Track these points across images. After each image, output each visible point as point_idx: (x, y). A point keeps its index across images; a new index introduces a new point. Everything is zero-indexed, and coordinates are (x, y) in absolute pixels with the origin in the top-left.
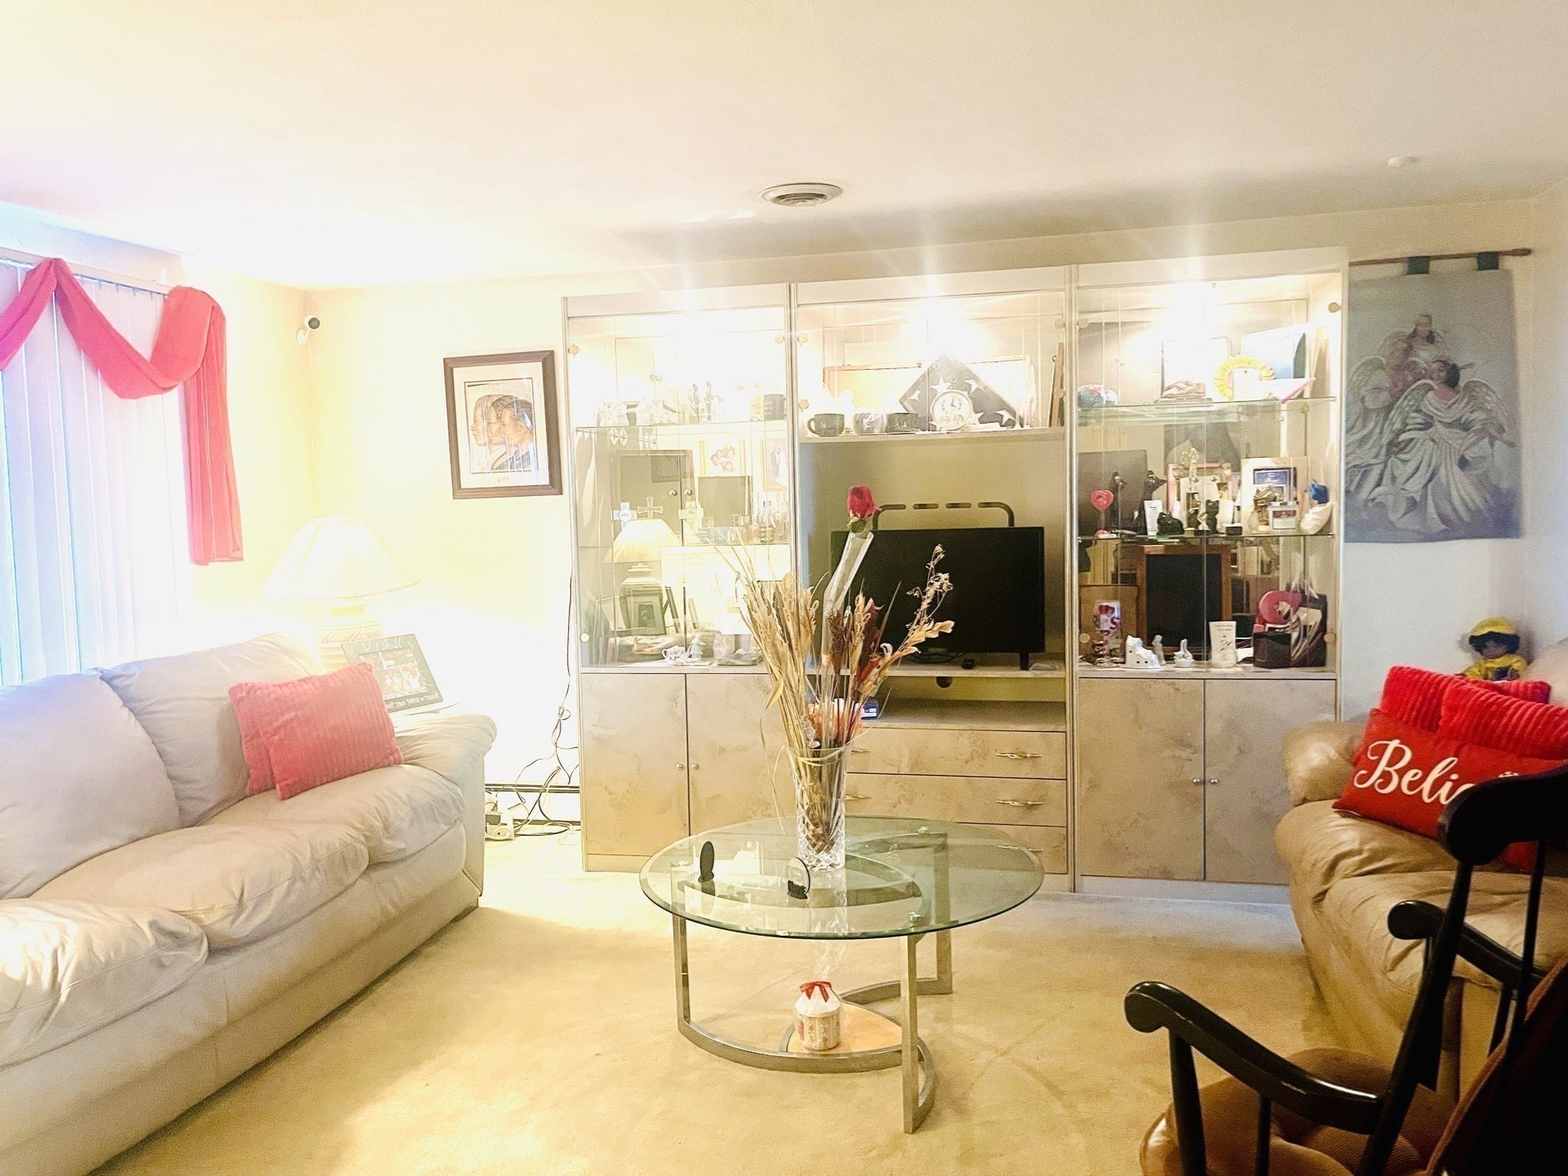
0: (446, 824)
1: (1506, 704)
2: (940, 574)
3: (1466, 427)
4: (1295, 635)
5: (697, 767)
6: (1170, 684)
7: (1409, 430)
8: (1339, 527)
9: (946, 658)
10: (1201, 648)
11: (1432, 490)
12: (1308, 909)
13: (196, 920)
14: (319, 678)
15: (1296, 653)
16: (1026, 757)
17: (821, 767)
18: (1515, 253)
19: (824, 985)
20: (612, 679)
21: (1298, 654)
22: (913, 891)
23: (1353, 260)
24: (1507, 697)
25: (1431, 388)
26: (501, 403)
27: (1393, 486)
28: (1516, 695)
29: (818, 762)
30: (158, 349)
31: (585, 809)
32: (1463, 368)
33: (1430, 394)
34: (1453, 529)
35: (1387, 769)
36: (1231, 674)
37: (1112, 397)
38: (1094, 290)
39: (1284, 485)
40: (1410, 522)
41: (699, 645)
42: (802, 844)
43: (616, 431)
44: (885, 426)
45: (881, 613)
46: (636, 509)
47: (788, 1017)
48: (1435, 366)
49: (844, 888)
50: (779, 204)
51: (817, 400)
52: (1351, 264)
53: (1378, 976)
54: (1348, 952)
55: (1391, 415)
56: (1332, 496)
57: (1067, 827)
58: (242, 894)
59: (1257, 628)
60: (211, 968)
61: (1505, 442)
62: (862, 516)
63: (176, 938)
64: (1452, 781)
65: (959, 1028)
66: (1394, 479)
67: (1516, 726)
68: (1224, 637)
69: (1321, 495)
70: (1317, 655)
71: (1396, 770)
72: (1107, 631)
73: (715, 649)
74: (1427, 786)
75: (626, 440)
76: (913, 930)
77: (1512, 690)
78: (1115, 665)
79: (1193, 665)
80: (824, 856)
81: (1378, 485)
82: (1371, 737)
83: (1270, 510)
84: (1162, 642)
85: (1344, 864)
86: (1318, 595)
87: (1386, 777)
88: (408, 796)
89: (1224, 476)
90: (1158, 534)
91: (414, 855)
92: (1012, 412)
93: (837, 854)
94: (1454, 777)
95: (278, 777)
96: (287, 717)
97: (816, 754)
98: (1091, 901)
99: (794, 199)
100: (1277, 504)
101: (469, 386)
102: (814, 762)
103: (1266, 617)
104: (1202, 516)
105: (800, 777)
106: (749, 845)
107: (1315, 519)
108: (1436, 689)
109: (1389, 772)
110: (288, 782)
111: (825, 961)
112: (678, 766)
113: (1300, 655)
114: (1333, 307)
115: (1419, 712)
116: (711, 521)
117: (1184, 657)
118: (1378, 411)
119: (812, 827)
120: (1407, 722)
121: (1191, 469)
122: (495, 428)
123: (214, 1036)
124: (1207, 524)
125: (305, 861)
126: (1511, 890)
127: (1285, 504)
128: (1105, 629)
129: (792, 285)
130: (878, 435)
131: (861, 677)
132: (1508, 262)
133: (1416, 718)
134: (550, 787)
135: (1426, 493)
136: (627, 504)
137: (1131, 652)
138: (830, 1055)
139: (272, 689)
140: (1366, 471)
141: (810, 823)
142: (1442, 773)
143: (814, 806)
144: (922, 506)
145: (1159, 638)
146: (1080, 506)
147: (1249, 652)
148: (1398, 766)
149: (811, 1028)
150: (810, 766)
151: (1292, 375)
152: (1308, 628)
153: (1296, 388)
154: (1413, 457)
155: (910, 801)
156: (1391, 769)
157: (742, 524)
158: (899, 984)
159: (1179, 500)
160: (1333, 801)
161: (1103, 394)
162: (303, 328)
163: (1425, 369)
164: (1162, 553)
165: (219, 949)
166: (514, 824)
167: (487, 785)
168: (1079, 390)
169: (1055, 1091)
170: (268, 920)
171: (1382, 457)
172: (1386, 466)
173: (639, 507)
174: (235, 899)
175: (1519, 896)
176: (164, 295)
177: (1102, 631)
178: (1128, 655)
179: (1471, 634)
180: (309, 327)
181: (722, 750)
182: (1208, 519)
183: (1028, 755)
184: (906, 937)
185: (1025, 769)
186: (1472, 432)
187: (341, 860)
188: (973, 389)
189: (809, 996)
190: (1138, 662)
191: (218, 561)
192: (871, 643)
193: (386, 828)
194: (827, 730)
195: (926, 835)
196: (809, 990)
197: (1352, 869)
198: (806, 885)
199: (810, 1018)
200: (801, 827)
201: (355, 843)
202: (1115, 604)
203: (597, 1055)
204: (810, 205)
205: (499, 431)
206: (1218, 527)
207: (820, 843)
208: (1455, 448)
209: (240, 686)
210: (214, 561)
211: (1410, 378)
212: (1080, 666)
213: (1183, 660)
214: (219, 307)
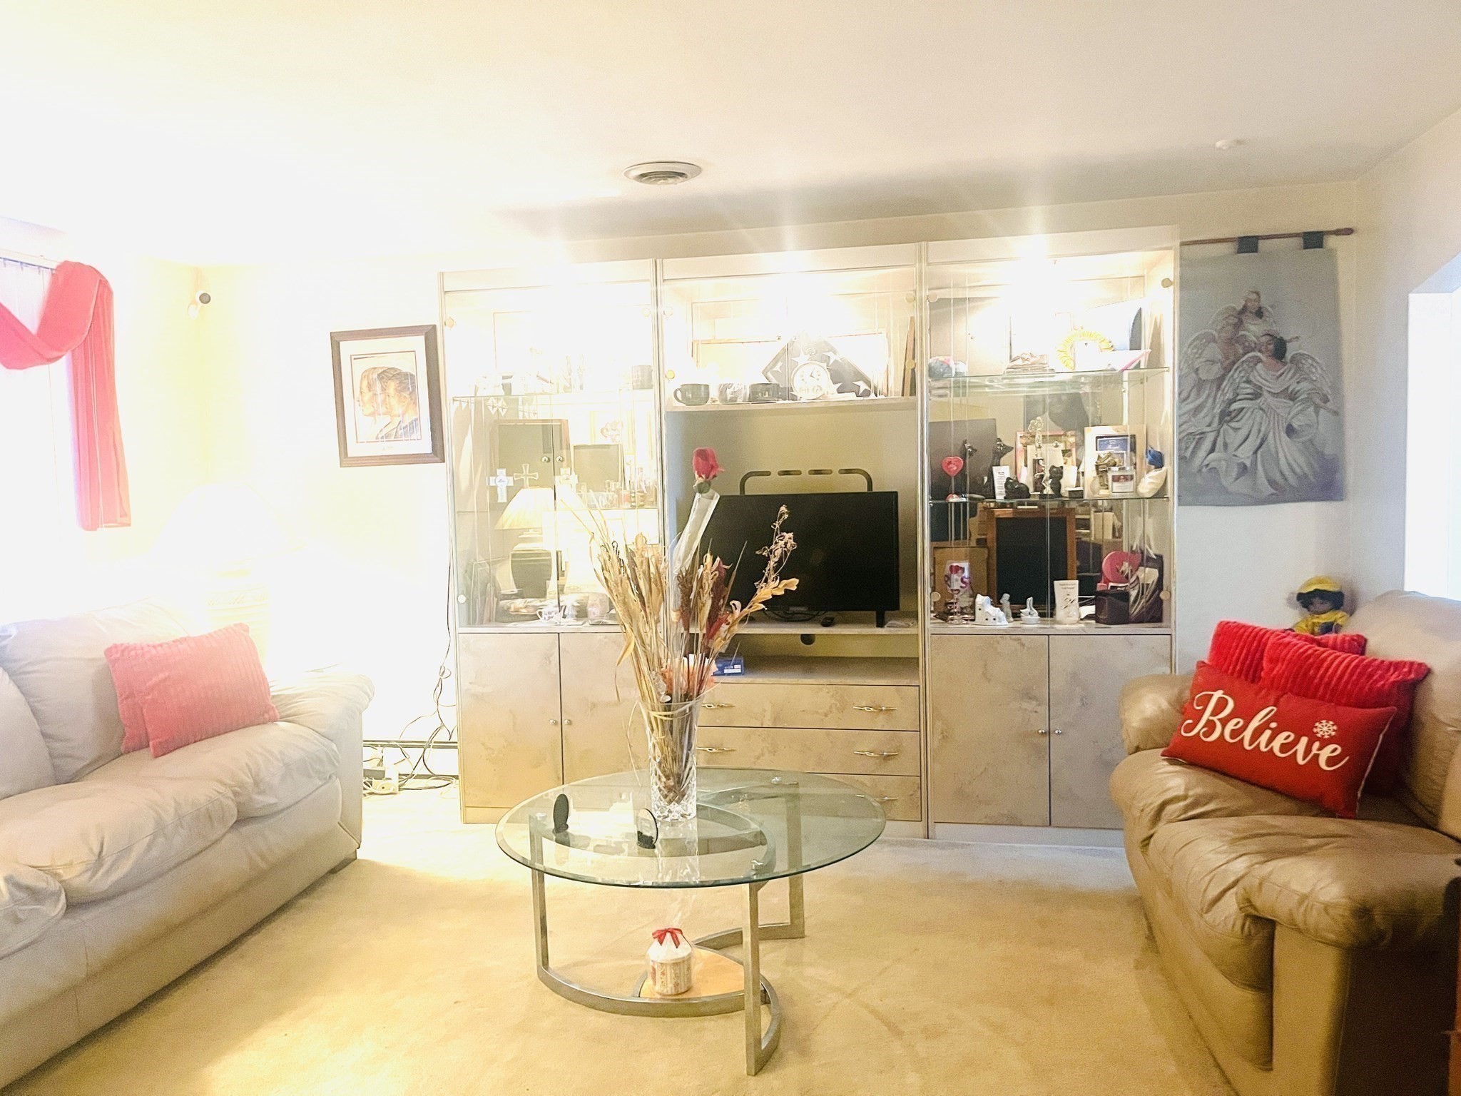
0: (320, 779)
1: (1323, 656)
2: (785, 534)
3: (1293, 397)
4: (1133, 593)
5: (570, 723)
6: (1014, 640)
7: (1240, 400)
8: (1173, 491)
9: (807, 617)
10: (1046, 606)
11: (1262, 456)
12: (1138, 852)
13: (56, 875)
14: (194, 638)
15: (1135, 611)
16: (882, 710)
17: (672, 721)
18: (1338, 232)
19: (677, 932)
20: (489, 639)
21: (1135, 612)
22: (759, 839)
23: (1184, 240)
24: (1325, 649)
25: (1260, 360)
26: (386, 375)
27: (1226, 452)
28: (1334, 648)
29: (669, 716)
30: (45, 321)
31: (463, 764)
32: (1290, 341)
33: (1260, 366)
34: (1281, 493)
35: (1211, 718)
36: (1073, 630)
37: (963, 368)
38: (944, 266)
39: (1124, 452)
40: (1242, 486)
41: (574, 606)
42: (656, 795)
43: (495, 401)
44: (748, 396)
45: (729, 572)
46: (512, 475)
47: (643, 962)
48: (1264, 339)
49: (696, 837)
50: (641, 182)
51: (683, 372)
52: (1183, 244)
53: (1195, 917)
54: (1170, 893)
55: (1223, 387)
56: (1167, 461)
57: (921, 776)
58: (100, 853)
59: (1101, 586)
60: (68, 922)
61: (1329, 411)
62: (707, 478)
63: (35, 894)
64: (1270, 729)
65: (810, 971)
66: (1226, 445)
67: (1331, 678)
68: (1068, 595)
69: (1157, 461)
70: (1155, 613)
71: (1219, 720)
72: (958, 590)
73: (589, 609)
74: (1247, 734)
75: (505, 411)
76: (755, 878)
77: (1331, 643)
78: (965, 622)
79: (1039, 622)
80: (675, 807)
81: (1212, 450)
82: (1197, 688)
83: (1110, 475)
84: (1010, 600)
85: (1170, 808)
86: (1156, 555)
87: (1211, 726)
88: (281, 753)
89: (1068, 444)
90: (1005, 498)
91: (283, 810)
92: (868, 383)
93: (689, 805)
94: (1273, 725)
95: (151, 736)
96: (161, 676)
97: (668, 708)
98: (943, 847)
99: (656, 177)
100: (1116, 469)
101: (355, 359)
102: (666, 716)
103: (1110, 577)
104: (1047, 480)
105: (652, 730)
106: (624, 797)
107: (1152, 483)
108: (1260, 641)
109: (1213, 721)
110: (160, 740)
111: (674, 908)
112: (551, 721)
113: (1139, 612)
114: (1166, 283)
115: (1243, 664)
116: (584, 488)
117: (1030, 614)
118: (1212, 381)
119: (664, 779)
120: (1232, 674)
121: (1037, 437)
122: (380, 398)
123: (72, 990)
124: (1052, 488)
125: (169, 818)
126: (1325, 833)
127: (1124, 469)
128: (955, 588)
129: (658, 261)
130: (742, 405)
131: (710, 635)
132: (1331, 242)
133: (1241, 670)
134: (435, 742)
135: (1256, 461)
136: (504, 471)
137: (980, 609)
138: (682, 999)
139: (146, 649)
140: (1200, 439)
141: (661, 774)
142: (1263, 721)
143: (665, 759)
144: (787, 473)
145: (1006, 596)
146: (933, 471)
147: (1091, 609)
148: (1222, 715)
149: (663, 974)
150: (661, 720)
151: (1128, 348)
152: (1145, 586)
153: (1133, 359)
154: (1244, 424)
155: (774, 752)
156: (1215, 719)
157: (613, 489)
158: (741, 932)
159: (1026, 466)
160: (1161, 751)
161: (952, 364)
162: (194, 302)
163: (1255, 344)
164: (1011, 516)
165: (76, 904)
166: (400, 778)
167: (365, 741)
168: (930, 361)
169: (895, 1031)
170: (125, 876)
171: (1215, 424)
172: (1219, 433)
173: (515, 474)
174: (94, 855)
175: (1332, 839)
176: (52, 269)
177: (952, 590)
178: (978, 612)
179: (1298, 592)
180: (200, 302)
181: (594, 705)
182: (1052, 483)
183: (884, 708)
184: (748, 884)
185: (881, 722)
186: (1299, 401)
187: (207, 816)
188: (832, 361)
189: (661, 943)
190: (987, 619)
191: (106, 527)
192: (719, 601)
193: (256, 784)
194: (677, 685)
195: (778, 785)
196: (660, 936)
197: (1177, 813)
198: (654, 836)
199: (661, 964)
200: (654, 779)
201: (222, 799)
202: (965, 565)
203: (456, 1003)
204: (672, 183)
205: (384, 401)
206: (1063, 491)
207: (672, 794)
208: (1282, 417)
209: (116, 646)
210: (102, 527)
211: (1241, 351)
212: (931, 623)
213: (1029, 617)
214: (107, 281)
